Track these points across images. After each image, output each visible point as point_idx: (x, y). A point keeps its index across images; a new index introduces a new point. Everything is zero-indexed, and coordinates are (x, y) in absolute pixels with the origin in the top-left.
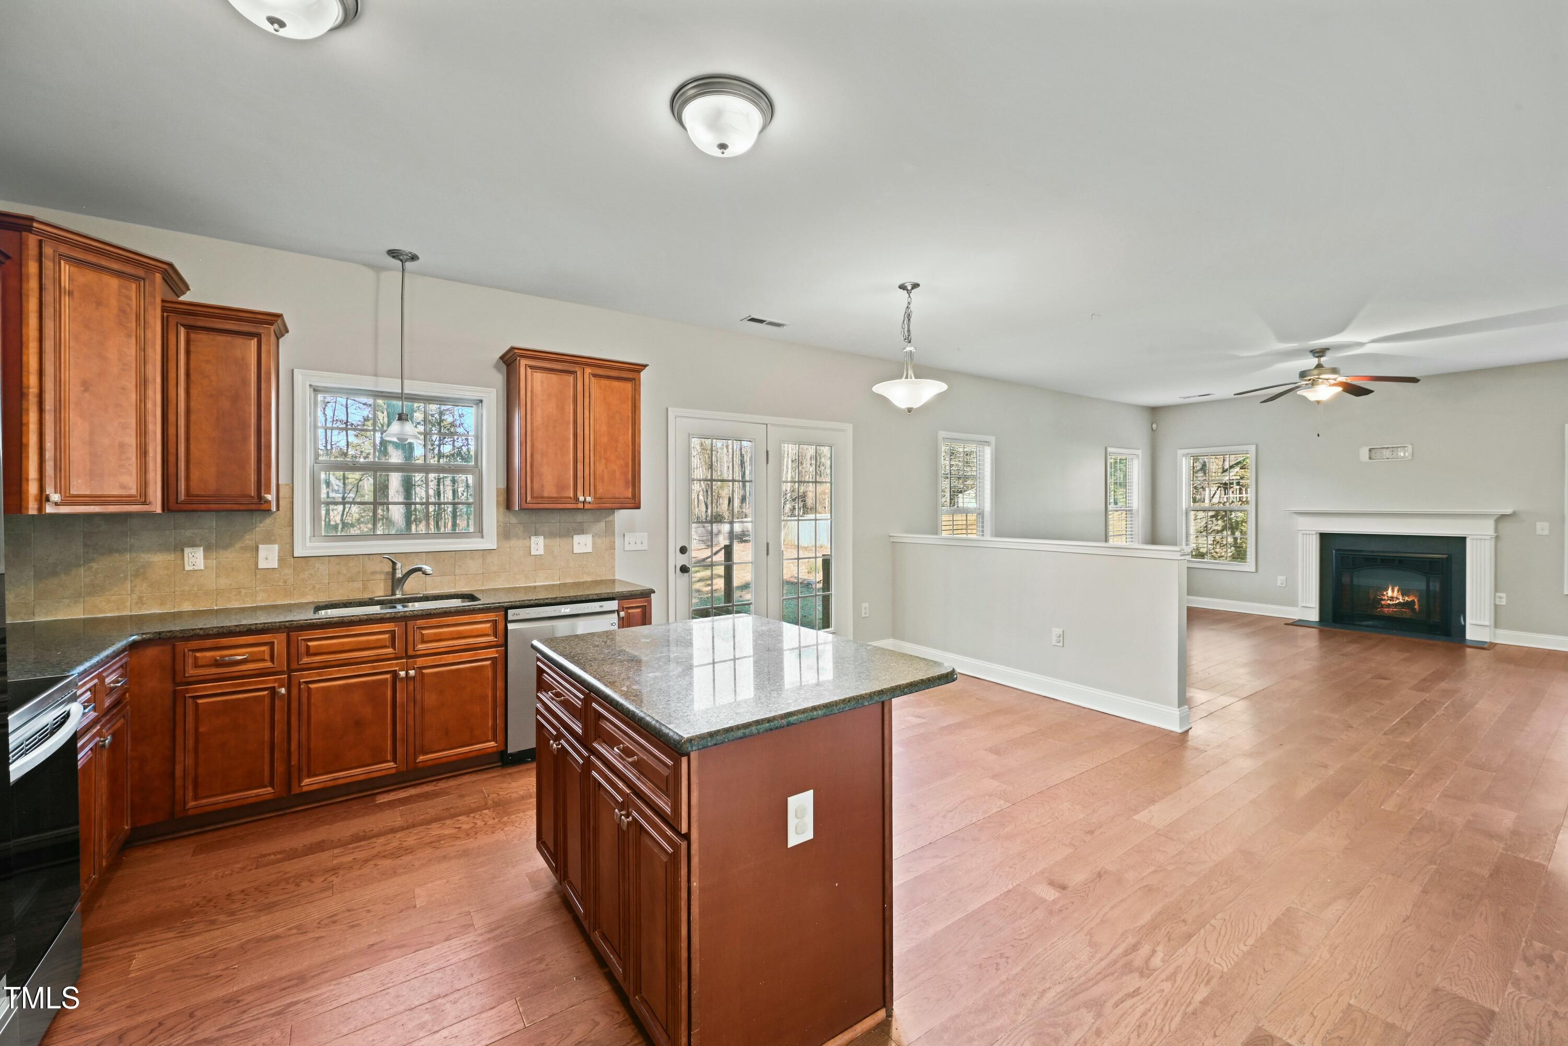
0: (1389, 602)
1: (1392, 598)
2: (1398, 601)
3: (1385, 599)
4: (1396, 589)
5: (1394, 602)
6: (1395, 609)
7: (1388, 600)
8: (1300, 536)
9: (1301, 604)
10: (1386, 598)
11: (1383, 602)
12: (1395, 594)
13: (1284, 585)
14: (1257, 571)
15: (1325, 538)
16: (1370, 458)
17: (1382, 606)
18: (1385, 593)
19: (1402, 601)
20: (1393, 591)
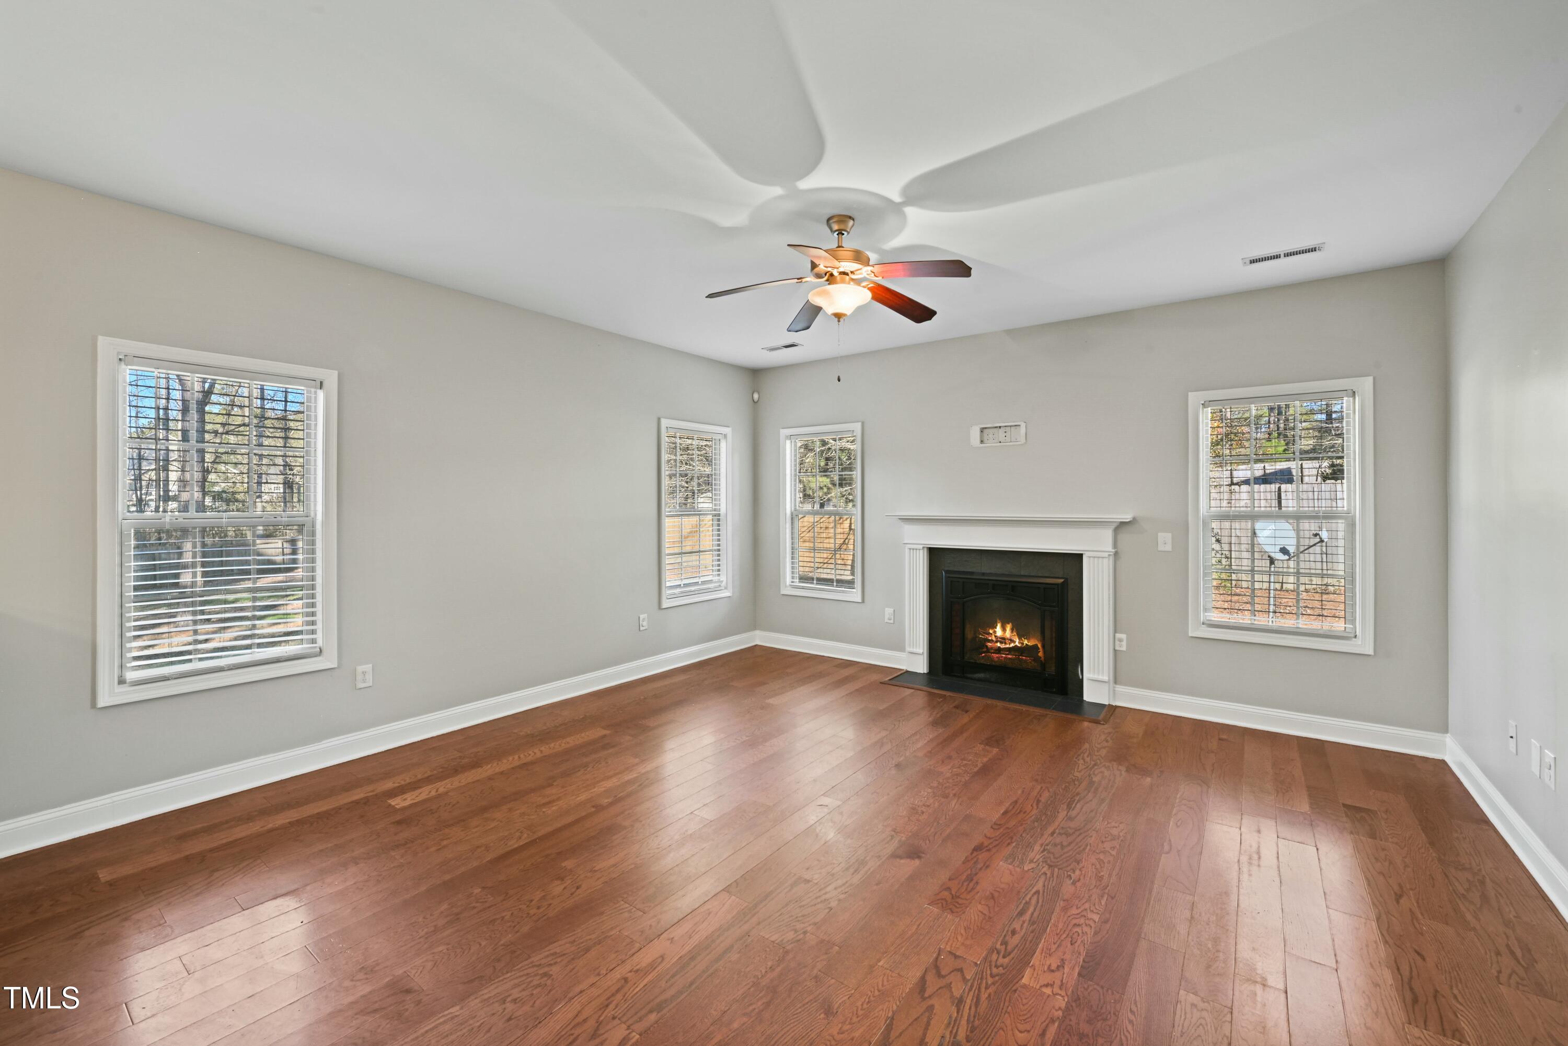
0: (999, 644)
1: (1003, 640)
2: (1012, 645)
3: (992, 640)
4: (1008, 627)
5: (1008, 646)
6: (1009, 656)
7: (997, 642)
8: (907, 551)
9: (908, 649)
10: (994, 639)
11: (989, 644)
12: (1008, 634)
13: (892, 621)
14: (863, 601)
15: (935, 554)
16: (982, 442)
17: (988, 650)
18: (991, 631)
19: (1019, 645)
20: (1004, 629)
